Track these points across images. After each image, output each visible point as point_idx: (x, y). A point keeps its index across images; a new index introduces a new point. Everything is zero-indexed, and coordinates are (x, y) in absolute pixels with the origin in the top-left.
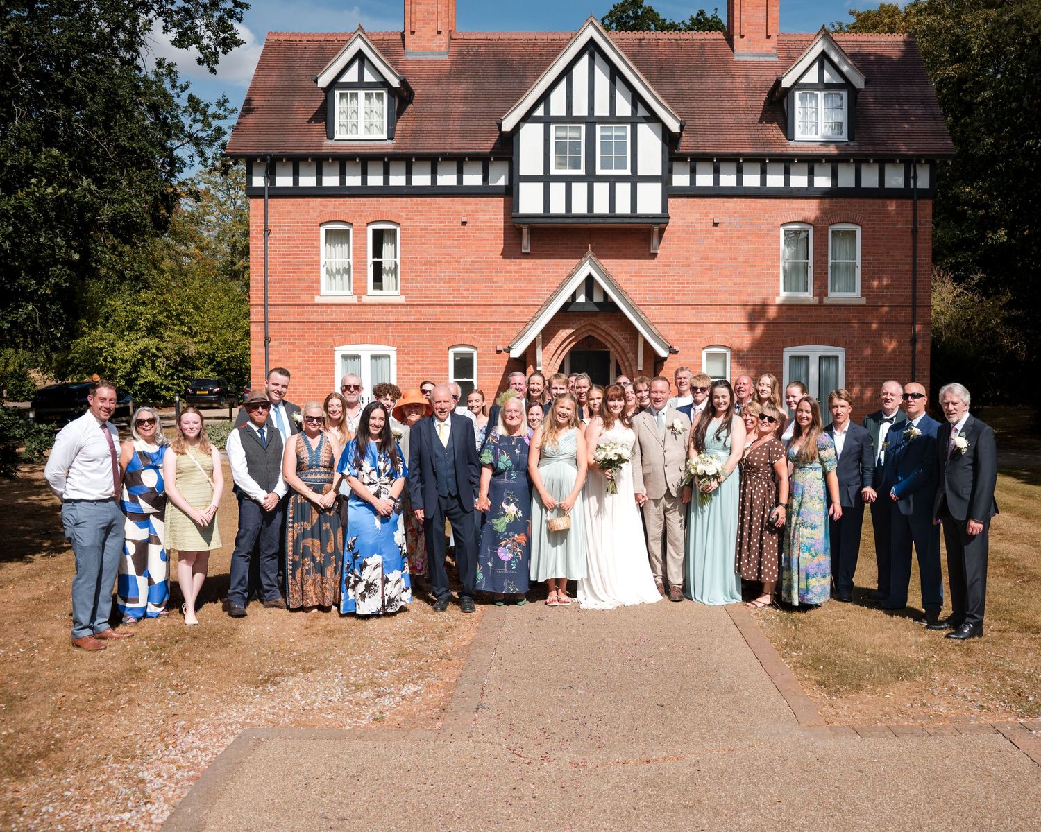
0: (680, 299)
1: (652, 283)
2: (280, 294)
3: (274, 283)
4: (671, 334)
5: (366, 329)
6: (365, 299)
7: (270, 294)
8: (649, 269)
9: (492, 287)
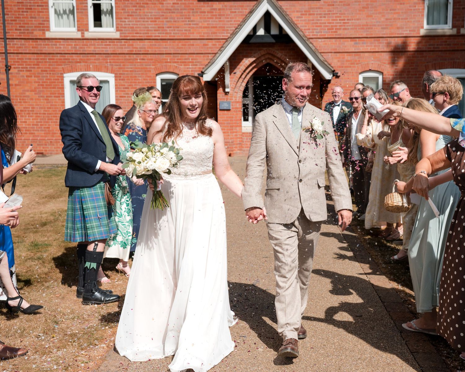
0: (342, 33)
1: (318, 20)
2: (16, 30)
3: (11, 20)
4: (335, 62)
5: (90, 59)
6: (87, 35)
7: (8, 30)
8: (316, 8)
9: (190, 24)
